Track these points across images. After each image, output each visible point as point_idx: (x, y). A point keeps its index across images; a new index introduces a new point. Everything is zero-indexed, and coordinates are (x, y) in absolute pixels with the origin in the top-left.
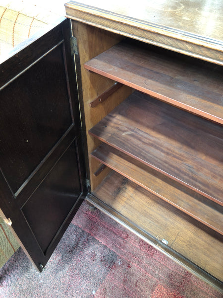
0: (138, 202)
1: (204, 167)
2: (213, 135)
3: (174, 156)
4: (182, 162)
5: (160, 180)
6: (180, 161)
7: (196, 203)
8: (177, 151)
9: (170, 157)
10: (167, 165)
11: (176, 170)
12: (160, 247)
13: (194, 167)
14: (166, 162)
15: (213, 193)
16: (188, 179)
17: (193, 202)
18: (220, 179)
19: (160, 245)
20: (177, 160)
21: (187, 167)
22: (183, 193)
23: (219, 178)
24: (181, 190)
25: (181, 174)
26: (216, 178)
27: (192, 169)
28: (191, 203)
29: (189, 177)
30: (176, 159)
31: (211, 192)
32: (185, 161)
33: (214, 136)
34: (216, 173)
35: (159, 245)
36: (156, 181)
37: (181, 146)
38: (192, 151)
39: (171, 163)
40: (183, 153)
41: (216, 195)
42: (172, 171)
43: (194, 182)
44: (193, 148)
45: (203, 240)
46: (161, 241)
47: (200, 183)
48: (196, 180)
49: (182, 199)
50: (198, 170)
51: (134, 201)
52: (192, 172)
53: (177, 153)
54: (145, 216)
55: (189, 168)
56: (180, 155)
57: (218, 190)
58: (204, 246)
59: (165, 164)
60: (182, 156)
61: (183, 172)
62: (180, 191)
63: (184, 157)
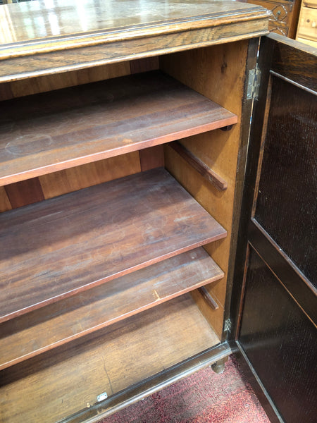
0: (20, 398)
1: (63, 258)
2: (34, 219)
3: (14, 281)
4: (31, 277)
5: (24, 331)
6: (27, 279)
7: (93, 308)
8: (10, 272)
9: (9, 287)
10: (16, 299)
11: (34, 294)
12: (103, 411)
13: (51, 269)
14: (11, 297)
15: (101, 274)
16: (59, 286)
17: (88, 310)
18: (91, 254)
19: (100, 409)
20: (23, 281)
21: (43, 277)
22: (67, 314)
23: (89, 253)
24: (62, 314)
25: (45, 291)
26: (86, 256)
27: (52, 274)
28: (88, 314)
29: (58, 284)
30: (19, 282)
31: (97, 274)
32: (33, 273)
33: (36, 220)
34: (81, 253)
35: (100, 411)
36: (20, 339)
37: (9, 262)
38: (30, 255)
39: (18, 291)
40: (20, 268)
41: (105, 272)
42: (31, 299)
43: (69, 283)
44: (26, 251)
45: (132, 344)
46: (98, 403)
47: (76, 278)
48: (69, 280)
49: (74, 321)
50: (59, 268)
51: (14, 404)
52: (54, 276)
53: (13, 275)
54: (48, 402)
55: (47, 276)
56: (20, 272)
57: (101, 265)
58: (140, 348)
59: (12, 301)
60: (24, 271)
61: (45, 287)
62: (61, 317)
63: (27, 270)
